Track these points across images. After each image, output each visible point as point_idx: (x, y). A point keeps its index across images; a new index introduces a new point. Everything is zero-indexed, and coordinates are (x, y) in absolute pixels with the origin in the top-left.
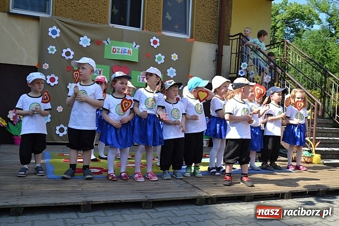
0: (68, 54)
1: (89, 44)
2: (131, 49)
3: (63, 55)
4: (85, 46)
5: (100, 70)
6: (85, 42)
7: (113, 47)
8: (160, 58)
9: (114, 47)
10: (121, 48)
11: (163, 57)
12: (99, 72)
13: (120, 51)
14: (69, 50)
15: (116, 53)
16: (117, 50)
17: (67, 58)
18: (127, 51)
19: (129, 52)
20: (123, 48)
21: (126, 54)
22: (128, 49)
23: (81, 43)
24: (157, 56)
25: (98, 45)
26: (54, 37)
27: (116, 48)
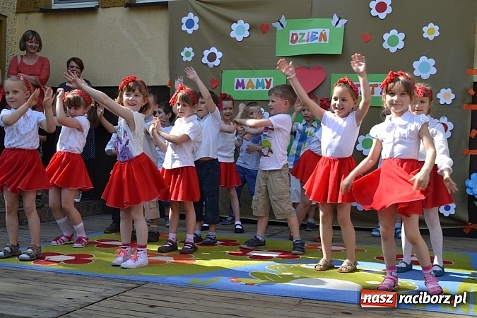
0: (212, 57)
1: (247, 34)
2: (327, 31)
3: (205, 60)
4: (239, 38)
5: (268, 79)
6: (240, 31)
7: (291, 32)
8: (394, 40)
9: (294, 32)
10: (306, 31)
11: (402, 36)
12: (266, 84)
13: (305, 38)
14: (214, 50)
15: (297, 43)
16: (300, 37)
17: (211, 64)
18: (318, 35)
19: (323, 36)
20: (311, 31)
21: (317, 41)
22: (319, 30)
23: (233, 35)
24: (386, 37)
25: (264, 32)
26: (190, 31)
27: (298, 32)
